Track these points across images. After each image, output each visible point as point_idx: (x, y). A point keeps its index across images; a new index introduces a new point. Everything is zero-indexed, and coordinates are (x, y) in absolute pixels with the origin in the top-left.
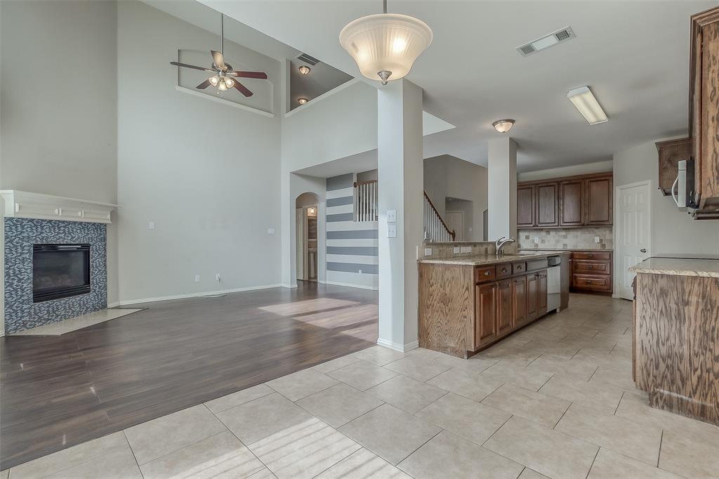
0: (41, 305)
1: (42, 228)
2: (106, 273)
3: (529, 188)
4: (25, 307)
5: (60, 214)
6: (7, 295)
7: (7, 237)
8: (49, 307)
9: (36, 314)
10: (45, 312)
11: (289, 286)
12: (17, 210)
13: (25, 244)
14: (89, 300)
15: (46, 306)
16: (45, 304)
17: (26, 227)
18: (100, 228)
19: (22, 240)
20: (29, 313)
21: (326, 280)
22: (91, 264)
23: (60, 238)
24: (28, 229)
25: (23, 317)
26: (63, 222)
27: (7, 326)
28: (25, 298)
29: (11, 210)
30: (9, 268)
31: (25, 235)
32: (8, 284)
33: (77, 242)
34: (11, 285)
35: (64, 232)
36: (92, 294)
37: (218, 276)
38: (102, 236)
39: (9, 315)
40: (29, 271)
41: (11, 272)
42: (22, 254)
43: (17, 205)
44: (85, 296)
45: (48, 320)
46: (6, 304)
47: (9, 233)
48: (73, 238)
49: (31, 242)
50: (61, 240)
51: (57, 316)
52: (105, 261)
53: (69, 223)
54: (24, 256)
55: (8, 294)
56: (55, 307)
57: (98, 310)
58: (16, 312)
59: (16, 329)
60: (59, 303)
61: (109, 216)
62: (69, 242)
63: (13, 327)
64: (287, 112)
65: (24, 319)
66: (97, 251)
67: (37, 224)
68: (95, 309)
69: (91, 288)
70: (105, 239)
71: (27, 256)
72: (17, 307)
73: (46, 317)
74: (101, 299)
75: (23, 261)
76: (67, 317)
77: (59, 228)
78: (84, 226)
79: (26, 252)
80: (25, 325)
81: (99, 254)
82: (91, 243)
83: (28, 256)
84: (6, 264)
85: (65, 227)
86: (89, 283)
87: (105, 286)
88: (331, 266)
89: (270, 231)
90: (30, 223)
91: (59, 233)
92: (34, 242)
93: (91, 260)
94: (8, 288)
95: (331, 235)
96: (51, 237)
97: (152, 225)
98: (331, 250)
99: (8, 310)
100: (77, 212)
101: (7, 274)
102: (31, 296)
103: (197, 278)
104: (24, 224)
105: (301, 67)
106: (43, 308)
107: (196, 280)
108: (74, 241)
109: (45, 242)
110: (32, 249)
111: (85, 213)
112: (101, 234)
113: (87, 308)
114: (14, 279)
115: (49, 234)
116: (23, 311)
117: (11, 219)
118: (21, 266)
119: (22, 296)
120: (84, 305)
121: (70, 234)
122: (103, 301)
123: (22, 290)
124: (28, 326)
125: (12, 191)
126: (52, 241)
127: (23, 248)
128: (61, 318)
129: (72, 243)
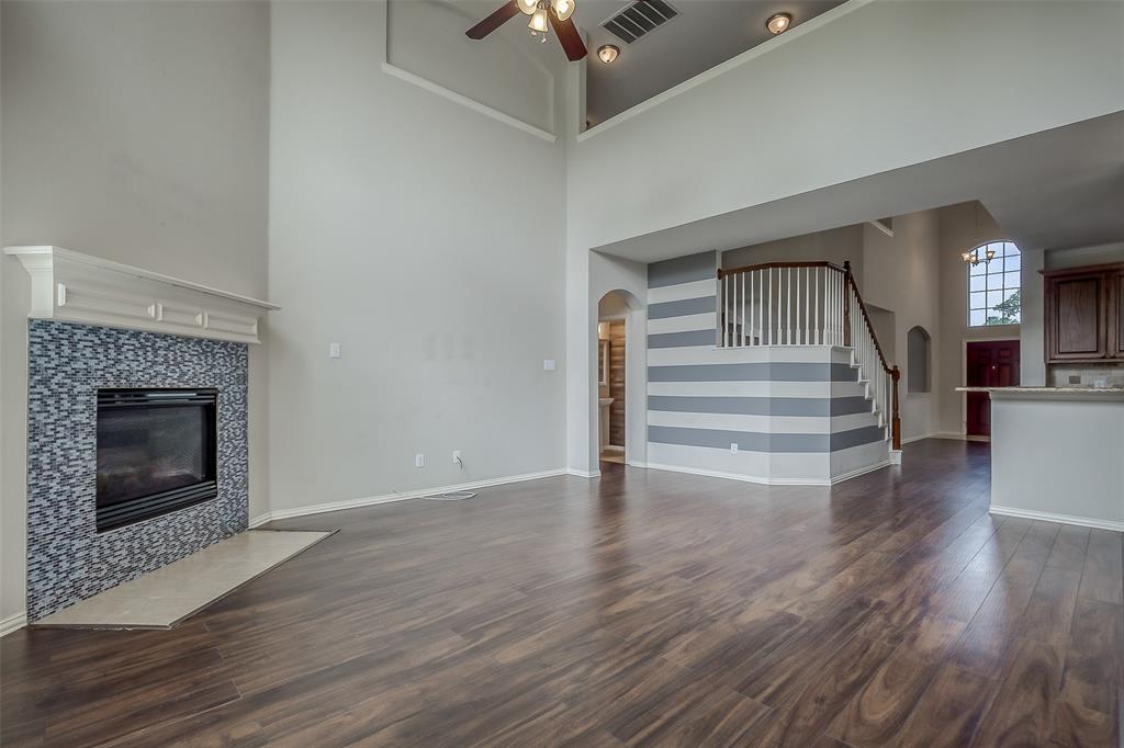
0: (115, 536)
1: (118, 348)
2: (247, 453)
3: (1093, 279)
4: (78, 544)
5: (160, 319)
6: (35, 519)
7: (34, 371)
8: (131, 539)
9: (103, 559)
10: (124, 552)
11: (586, 474)
12: (61, 301)
13: (79, 388)
14: (215, 515)
15: (124, 537)
16: (125, 532)
17: (81, 345)
18: (236, 351)
19: (73, 376)
20: (88, 559)
21: (646, 461)
22: (219, 433)
23: (158, 374)
24: (88, 352)
25: (73, 570)
26: (165, 337)
27: (32, 600)
28: (78, 522)
29: (46, 297)
30: (39, 451)
31: (79, 365)
32: (38, 490)
33: (192, 385)
34: (44, 493)
35: (166, 361)
36: (220, 501)
37: (456, 453)
38: (240, 372)
39: (37, 570)
40: (87, 455)
41: (44, 458)
42: (72, 412)
43: (61, 288)
44: (207, 508)
45: (133, 569)
46: (32, 542)
47: (41, 361)
48: (183, 374)
49: (94, 384)
50: (159, 378)
51: (151, 557)
52: (245, 426)
53: (177, 339)
54: (76, 418)
55: (37, 514)
56: (145, 537)
57: (232, 534)
58: (55, 559)
59: (54, 605)
60: (153, 529)
61: (255, 329)
62: (177, 384)
63: (48, 600)
64: (581, 132)
65: (76, 575)
66: (230, 404)
67: (108, 338)
68: (227, 535)
69: (219, 486)
70: (244, 379)
71: (82, 418)
72: (58, 548)
73: (125, 564)
74: (237, 511)
75: (74, 430)
76: (171, 557)
77: (155, 351)
78: (207, 347)
79: (80, 407)
80: (76, 592)
81: (235, 411)
82: (220, 387)
83: (86, 417)
84: (32, 439)
85: (167, 349)
86: (215, 478)
87: (246, 481)
88: (656, 434)
89: (549, 365)
90: (90, 337)
91: (155, 363)
92: (100, 384)
93: (219, 425)
94: (37, 502)
95: (655, 374)
96: (136, 372)
97: (334, 349)
98: (655, 403)
99: (37, 559)
100: (194, 315)
101: (35, 466)
102: (92, 516)
103: (419, 460)
104: (76, 338)
105: (603, 48)
106: (118, 544)
107: (417, 465)
108: (186, 382)
109: (124, 384)
110: (95, 400)
111: (209, 317)
112: (237, 368)
113: (212, 533)
114: (51, 478)
115: (134, 364)
116: (72, 557)
117: (45, 324)
118: (69, 444)
119: (71, 518)
120: (206, 528)
121: (177, 365)
122: (241, 514)
123: (72, 504)
124: (84, 593)
125: (48, 250)
126: (139, 380)
127: (73, 398)
128: (158, 562)
129: (182, 386)
